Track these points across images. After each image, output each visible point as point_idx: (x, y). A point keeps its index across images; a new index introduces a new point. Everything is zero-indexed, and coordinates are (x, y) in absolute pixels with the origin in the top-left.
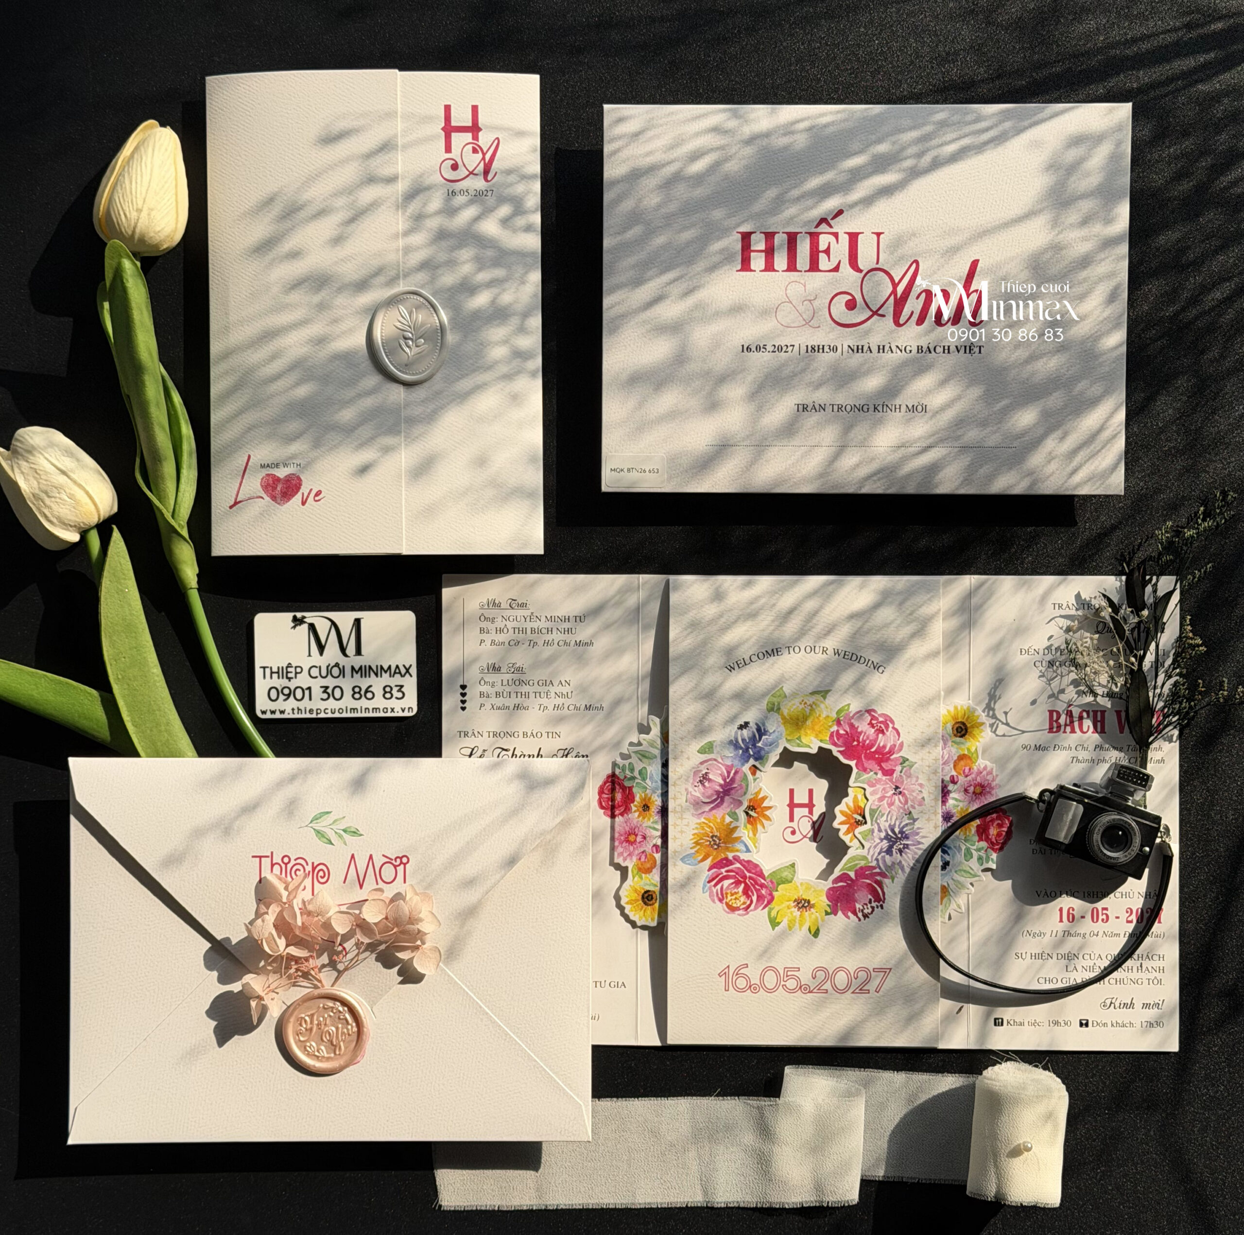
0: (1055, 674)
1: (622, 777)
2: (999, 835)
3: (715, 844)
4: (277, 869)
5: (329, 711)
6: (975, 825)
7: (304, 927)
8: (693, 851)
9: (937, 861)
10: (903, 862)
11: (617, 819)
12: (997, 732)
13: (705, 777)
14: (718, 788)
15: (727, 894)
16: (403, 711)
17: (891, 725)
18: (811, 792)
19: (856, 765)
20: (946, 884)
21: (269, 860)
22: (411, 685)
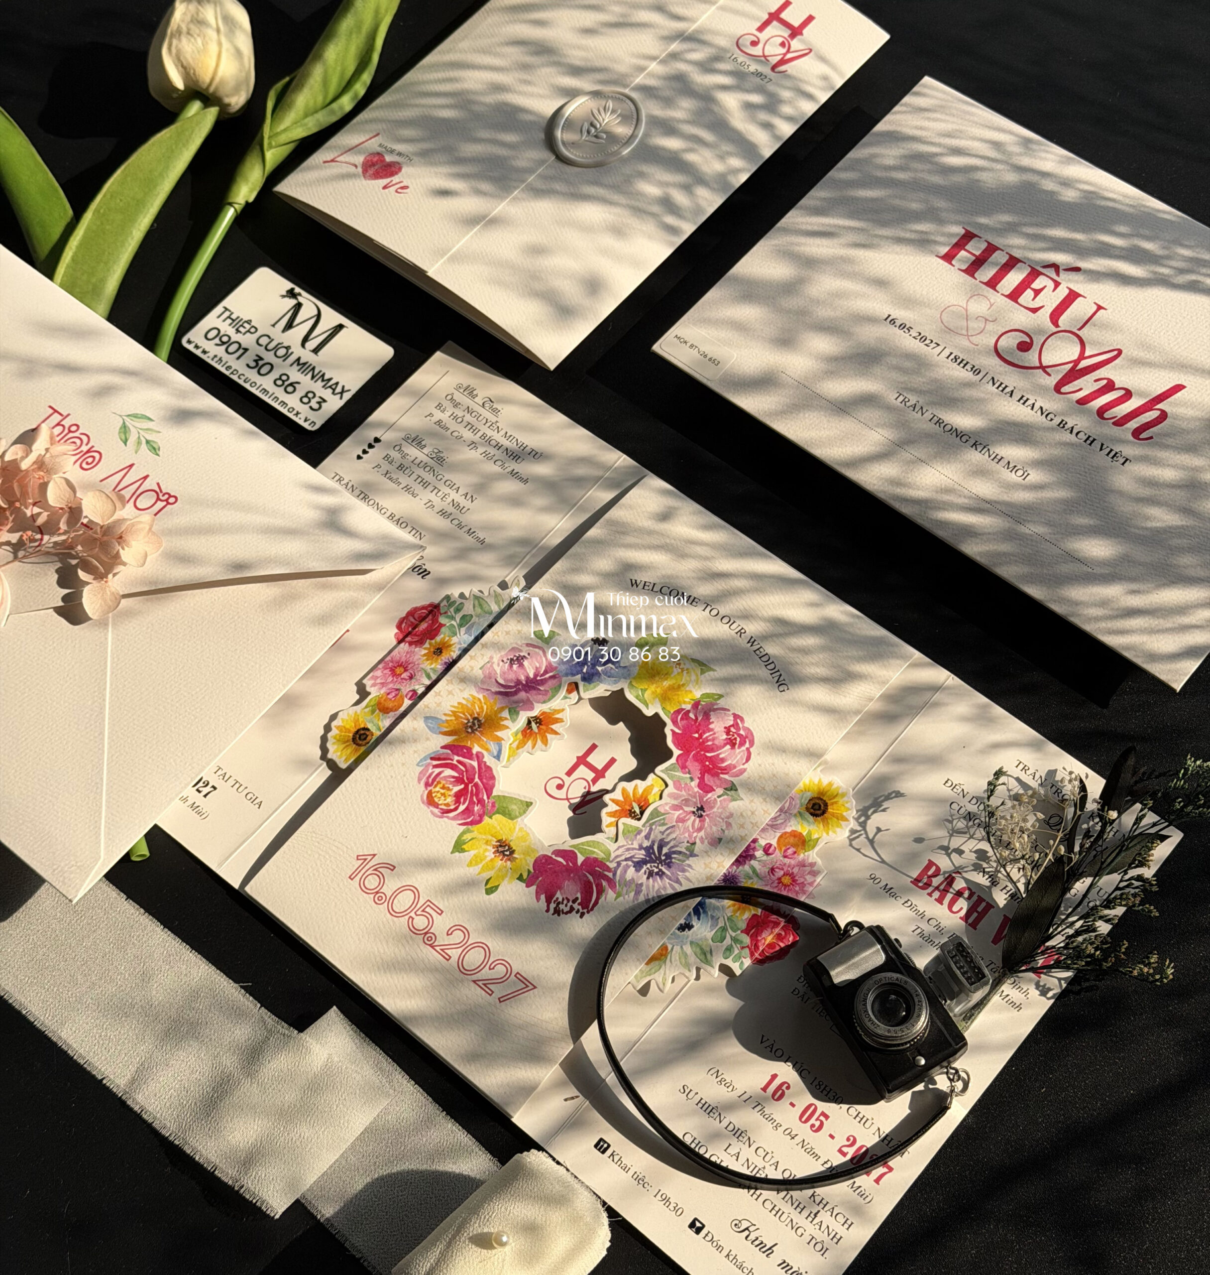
0: (966, 830)
1: (442, 612)
2: (771, 946)
3: (471, 727)
5: (243, 378)
6: (753, 912)
8: (444, 718)
9: (680, 911)
10: (644, 888)
12: (854, 843)
13: (520, 660)
14: (523, 678)
15: (439, 783)
16: (306, 420)
17: (747, 745)
18: (612, 761)
19: (679, 756)
20: (670, 947)
22: (334, 404)
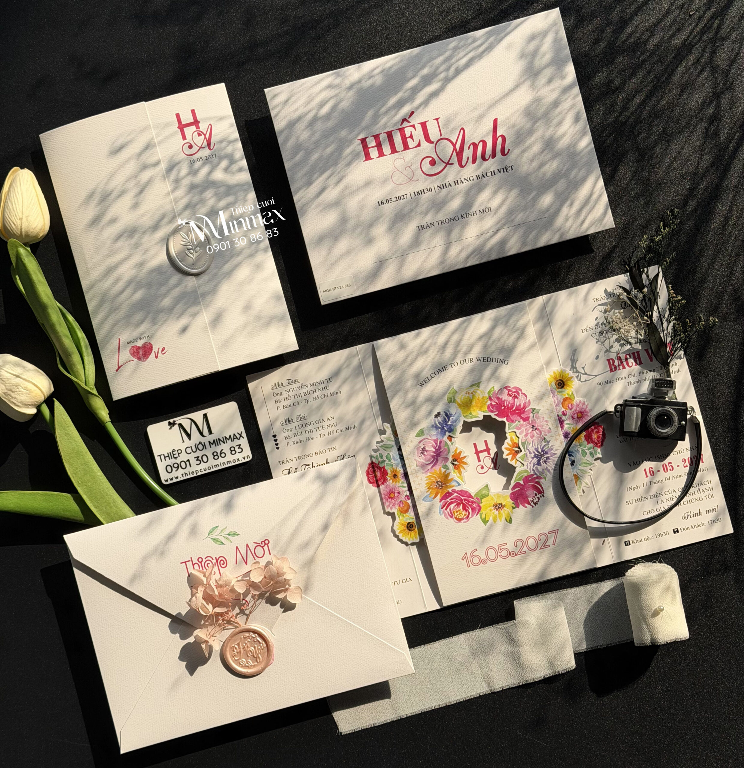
0: (605, 339)
1: (377, 463)
2: (598, 437)
3: (440, 486)
4: (196, 566)
5: (203, 470)
6: (583, 436)
7: (220, 595)
8: (428, 493)
9: (567, 461)
10: (549, 468)
11: (381, 487)
12: (582, 380)
13: (424, 450)
14: (433, 454)
15: (454, 512)
16: (244, 458)
17: (520, 392)
18: (486, 442)
19: (507, 420)
20: (576, 473)
21: (191, 562)
22: (244, 442)
